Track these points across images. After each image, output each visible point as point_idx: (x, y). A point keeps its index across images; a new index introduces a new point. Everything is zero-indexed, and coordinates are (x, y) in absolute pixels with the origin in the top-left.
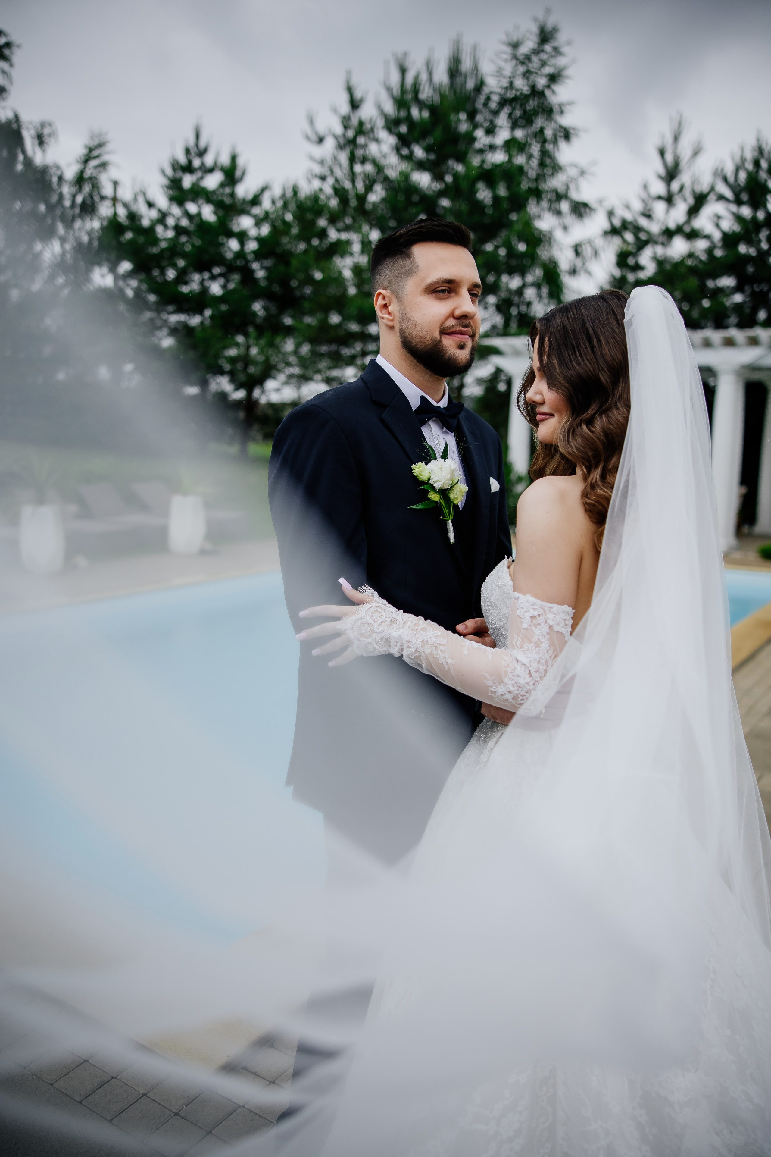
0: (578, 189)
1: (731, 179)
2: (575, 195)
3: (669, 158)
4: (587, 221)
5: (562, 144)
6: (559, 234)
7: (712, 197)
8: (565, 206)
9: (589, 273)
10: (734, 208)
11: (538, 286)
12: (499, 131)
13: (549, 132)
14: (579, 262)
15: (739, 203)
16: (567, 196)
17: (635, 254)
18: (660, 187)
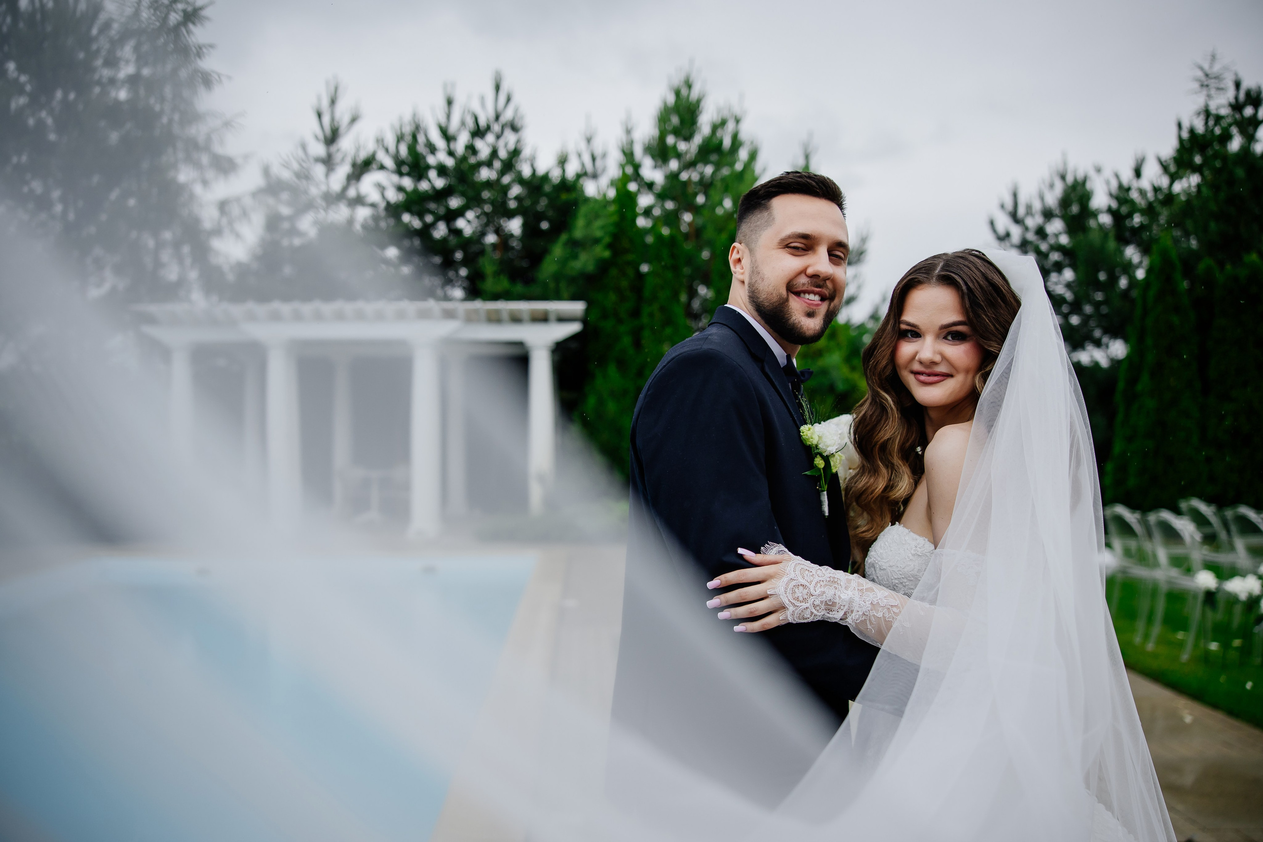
0: (221, 142)
1: (392, 148)
2: (218, 149)
3: (326, 120)
4: (233, 177)
5: (202, 90)
6: (198, 189)
7: (374, 166)
8: (205, 159)
9: (238, 236)
10: (395, 178)
11: (177, 245)
12: (122, 64)
13: (183, 74)
14: (224, 221)
15: (401, 174)
16: (207, 148)
17: (292, 219)
18: (319, 150)
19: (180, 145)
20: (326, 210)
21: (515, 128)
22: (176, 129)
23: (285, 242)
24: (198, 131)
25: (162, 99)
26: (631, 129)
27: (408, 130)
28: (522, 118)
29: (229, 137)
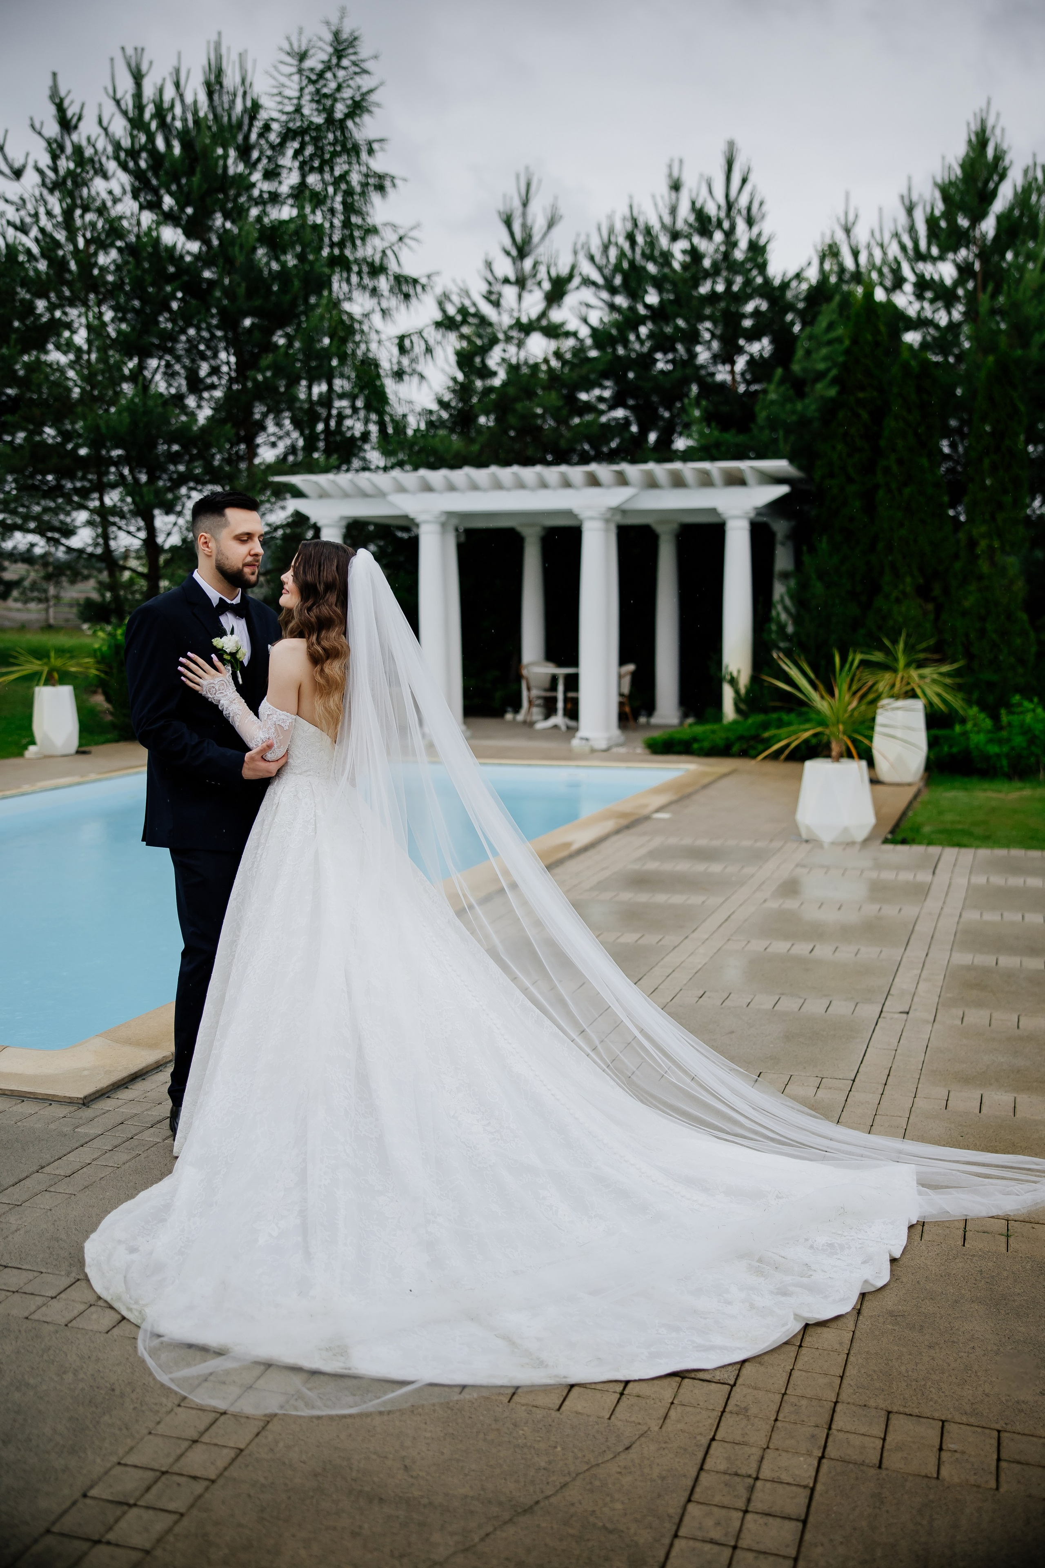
0: (397, 258)
1: (599, 258)
2: (395, 267)
3: (518, 229)
4: (414, 305)
5: (375, 197)
6: (376, 321)
7: (576, 281)
8: (383, 283)
9: (422, 377)
10: (605, 295)
11: (350, 395)
12: (284, 173)
13: (355, 179)
14: (405, 361)
15: (613, 290)
16: (384, 268)
18: (507, 267)
19: (354, 269)
20: (520, 342)
23: (480, 384)
24: (370, 249)
27: (621, 229)
28: (760, 205)
29: (405, 254)
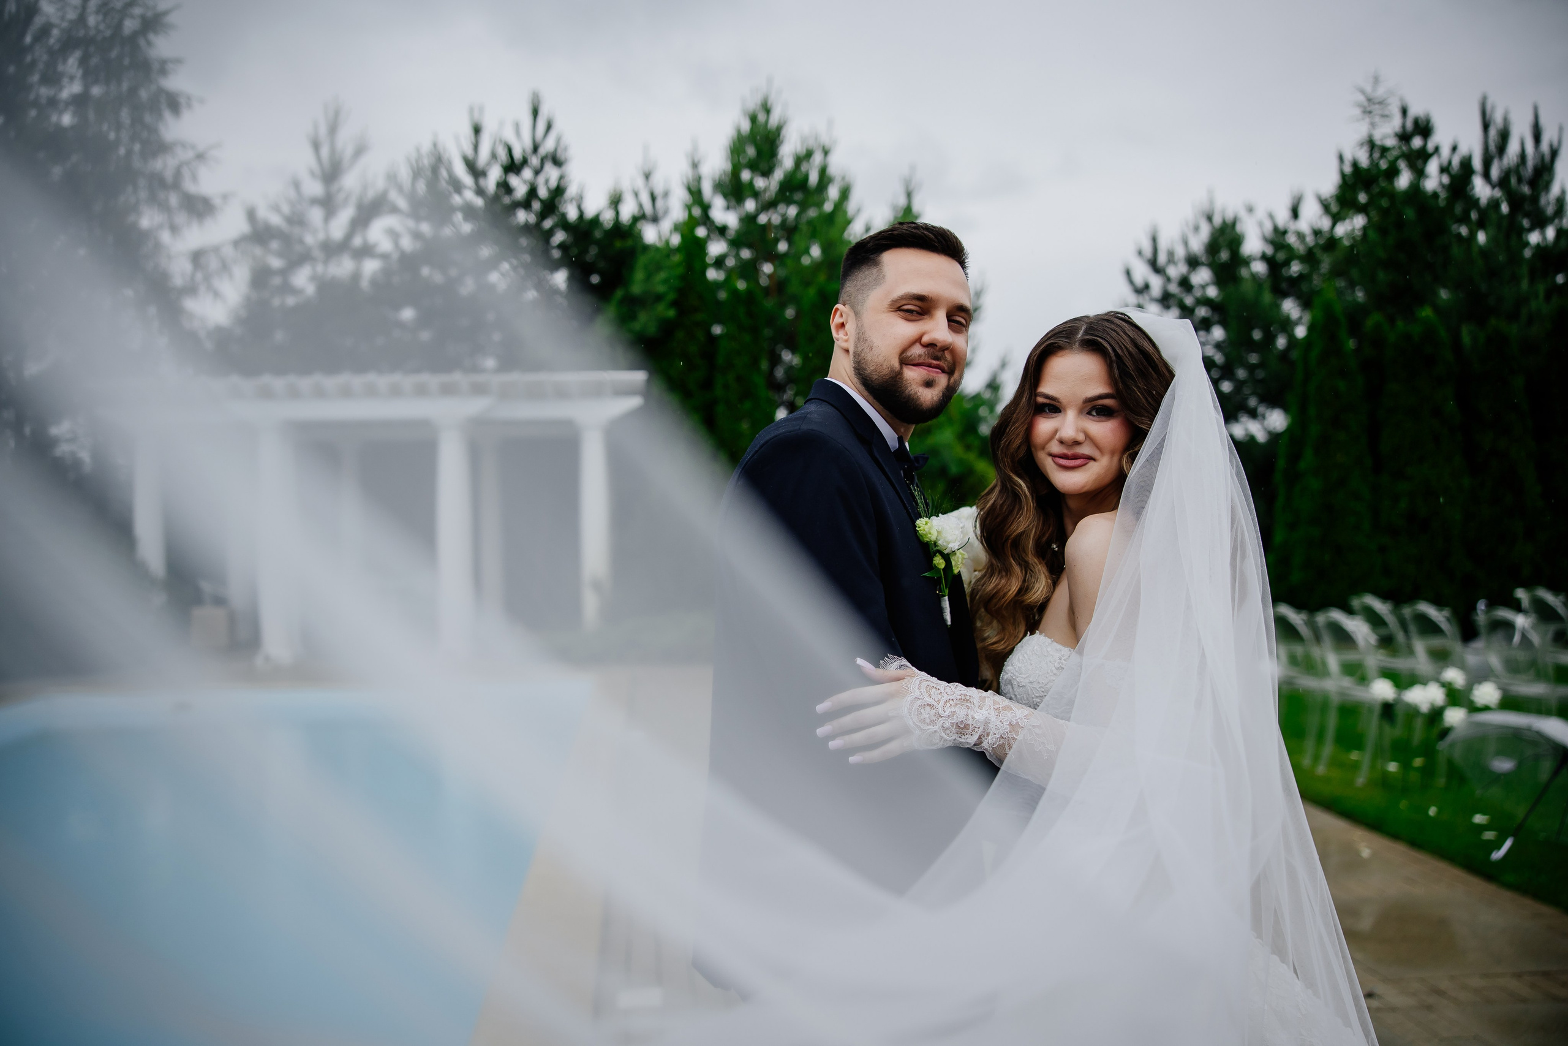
0: (194, 178)
1: (407, 186)
2: (189, 187)
3: (325, 152)
4: (209, 223)
5: (167, 115)
6: (165, 237)
7: (385, 208)
8: (174, 200)
9: (217, 294)
10: (411, 223)
11: (140, 305)
12: (65, 81)
13: (144, 94)
14: (199, 276)
15: (418, 218)
16: (176, 185)
17: (285, 272)
18: (315, 188)
19: (142, 182)
20: (326, 262)
21: (557, 162)
22: (137, 163)
23: (276, 302)
24: (165, 165)
25: (118, 127)
26: (699, 162)
27: (426, 162)
28: (566, 149)
29: (203, 172)
